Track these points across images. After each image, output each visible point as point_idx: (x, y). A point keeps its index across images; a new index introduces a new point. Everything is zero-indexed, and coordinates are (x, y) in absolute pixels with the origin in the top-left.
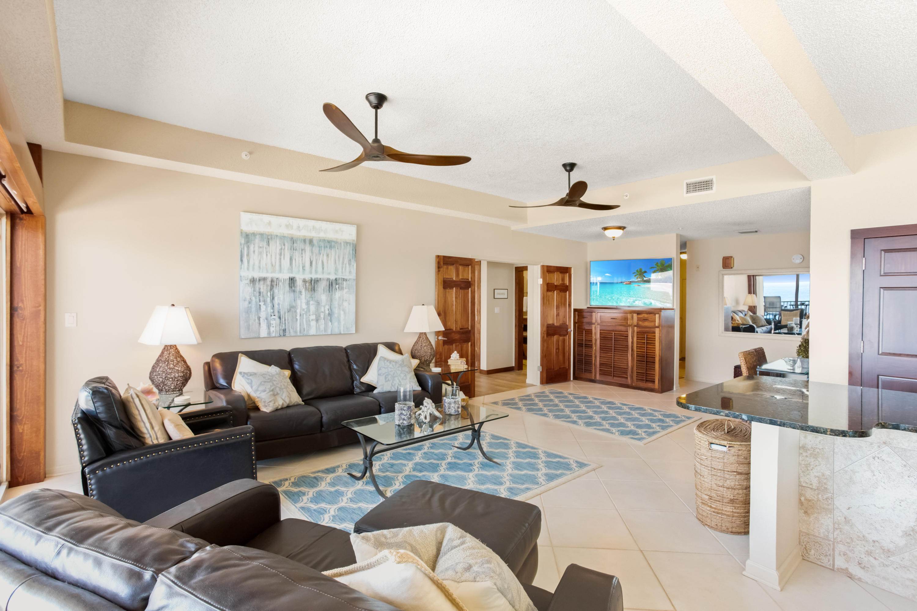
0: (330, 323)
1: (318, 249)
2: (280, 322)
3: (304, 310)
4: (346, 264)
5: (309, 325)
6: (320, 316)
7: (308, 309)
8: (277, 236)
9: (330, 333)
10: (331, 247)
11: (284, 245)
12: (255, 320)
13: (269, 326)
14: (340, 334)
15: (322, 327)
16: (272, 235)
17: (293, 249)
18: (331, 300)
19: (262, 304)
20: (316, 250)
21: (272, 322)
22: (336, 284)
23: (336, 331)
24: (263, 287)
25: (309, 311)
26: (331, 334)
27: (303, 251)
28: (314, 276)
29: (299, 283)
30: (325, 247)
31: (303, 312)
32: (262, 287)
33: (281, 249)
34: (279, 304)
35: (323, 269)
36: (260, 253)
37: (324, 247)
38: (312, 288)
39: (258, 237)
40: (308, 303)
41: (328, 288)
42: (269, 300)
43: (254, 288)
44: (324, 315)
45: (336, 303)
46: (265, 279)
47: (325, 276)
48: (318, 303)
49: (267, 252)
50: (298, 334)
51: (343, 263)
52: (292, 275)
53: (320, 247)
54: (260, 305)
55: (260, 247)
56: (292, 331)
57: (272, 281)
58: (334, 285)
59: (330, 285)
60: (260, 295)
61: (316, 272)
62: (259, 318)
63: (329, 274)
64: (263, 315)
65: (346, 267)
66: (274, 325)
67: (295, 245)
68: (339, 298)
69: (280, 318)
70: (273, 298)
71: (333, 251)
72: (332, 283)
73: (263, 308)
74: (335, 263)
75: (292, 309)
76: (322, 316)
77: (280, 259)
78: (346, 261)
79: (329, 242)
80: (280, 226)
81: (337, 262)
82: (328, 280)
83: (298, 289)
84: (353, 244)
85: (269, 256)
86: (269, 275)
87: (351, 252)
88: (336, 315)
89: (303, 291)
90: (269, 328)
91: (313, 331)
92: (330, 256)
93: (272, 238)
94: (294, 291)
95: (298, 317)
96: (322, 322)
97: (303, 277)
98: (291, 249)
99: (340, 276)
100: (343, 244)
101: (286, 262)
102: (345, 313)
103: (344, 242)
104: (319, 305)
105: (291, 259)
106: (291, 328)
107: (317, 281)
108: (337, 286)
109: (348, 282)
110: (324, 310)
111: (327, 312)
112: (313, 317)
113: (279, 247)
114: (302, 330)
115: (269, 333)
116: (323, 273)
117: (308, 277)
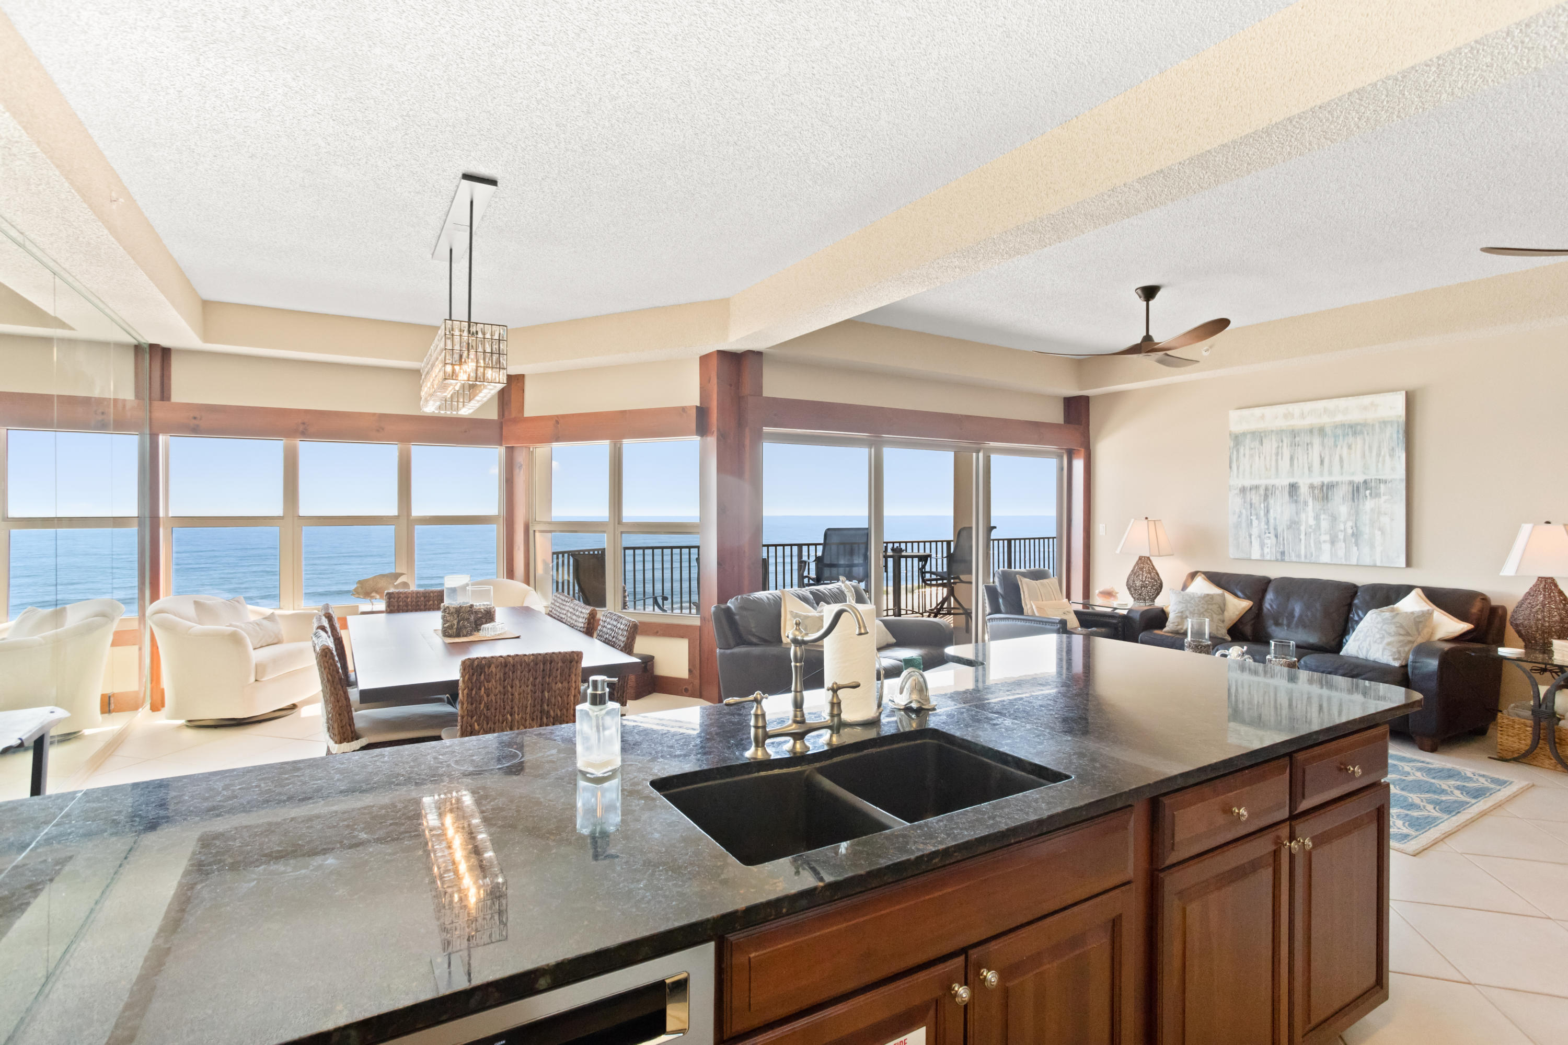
0: (1355, 549)
1: (1333, 440)
2: (1277, 542)
3: (1311, 527)
5: (1319, 549)
7: (1318, 526)
8: (1272, 431)
9: (1355, 563)
10: (1355, 433)
11: (1282, 441)
12: (1245, 538)
13: (1262, 545)
14: (1375, 566)
15: (1341, 553)
16: (1265, 432)
17: (1294, 445)
18: (1357, 513)
19: (1254, 518)
20: (1329, 441)
21: (1266, 541)
22: (1366, 489)
23: (1367, 561)
24: (1255, 498)
25: (1319, 528)
26: (1357, 565)
27: (1309, 446)
28: (1327, 479)
29: (1304, 490)
30: (1345, 435)
31: (1310, 530)
32: (1253, 497)
33: (1278, 447)
34: (1275, 519)
35: (1342, 467)
36: (1252, 456)
37: (1344, 436)
38: (1323, 497)
39: (1248, 436)
40: (1317, 518)
41: (1350, 496)
42: (1262, 513)
43: (1245, 498)
44: (1345, 536)
45: (1365, 518)
46: (1257, 487)
47: (1347, 478)
48: (1334, 518)
49: (1259, 454)
50: (1303, 559)
51: (1379, 455)
52: (1292, 480)
53: (1336, 437)
54: (1251, 520)
55: (1252, 449)
56: (1293, 555)
57: (1266, 489)
58: (1361, 490)
59: (1353, 491)
60: (1251, 507)
61: (1330, 473)
62: (1250, 536)
63: (1353, 474)
64: (1255, 531)
65: (1384, 461)
66: (1269, 545)
67: (1297, 439)
68: (1372, 510)
69: (1276, 536)
70: (1268, 511)
71: (1359, 440)
72: (1358, 488)
73: (1255, 523)
74: (1364, 456)
75: (1293, 524)
76: (1341, 536)
77: (1277, 460)
78: (1385, 451)
79: (1351, 426)
80: (1277, 418)
82: (1351, 483)
83: (1302, 499)
84: (1398, 422)
85: (1262, 458)
86: (1263, 482)
87: (1395, 436)
88: (1366, 537)
89: (1310, 501)
90: (1262, 549)
91: (1325, 558)
92: (1353, 446)
93: (1265, 436)
94: (1296, 502)
95: (1303, 537)
96: (1341, 545)
97: (1309, 481)
98: (1291, 446)
99: (1372, 475)
100: (1377, 426)
101: (1285, 463)
102: (1383, 533)
103: (1380, 423)
104: (1336, 520)
105: (1292, 459)
106: (1293, 550)
107: (1331, 486)
108: (1368, 492)
110: (1345, 529)
111: (1350, 531)
112: (1327, 538)
113: (1275, 445)
114: (1308, 556)
115: (1263, 555)
116: (1342, 474)
117: (1317, 480)
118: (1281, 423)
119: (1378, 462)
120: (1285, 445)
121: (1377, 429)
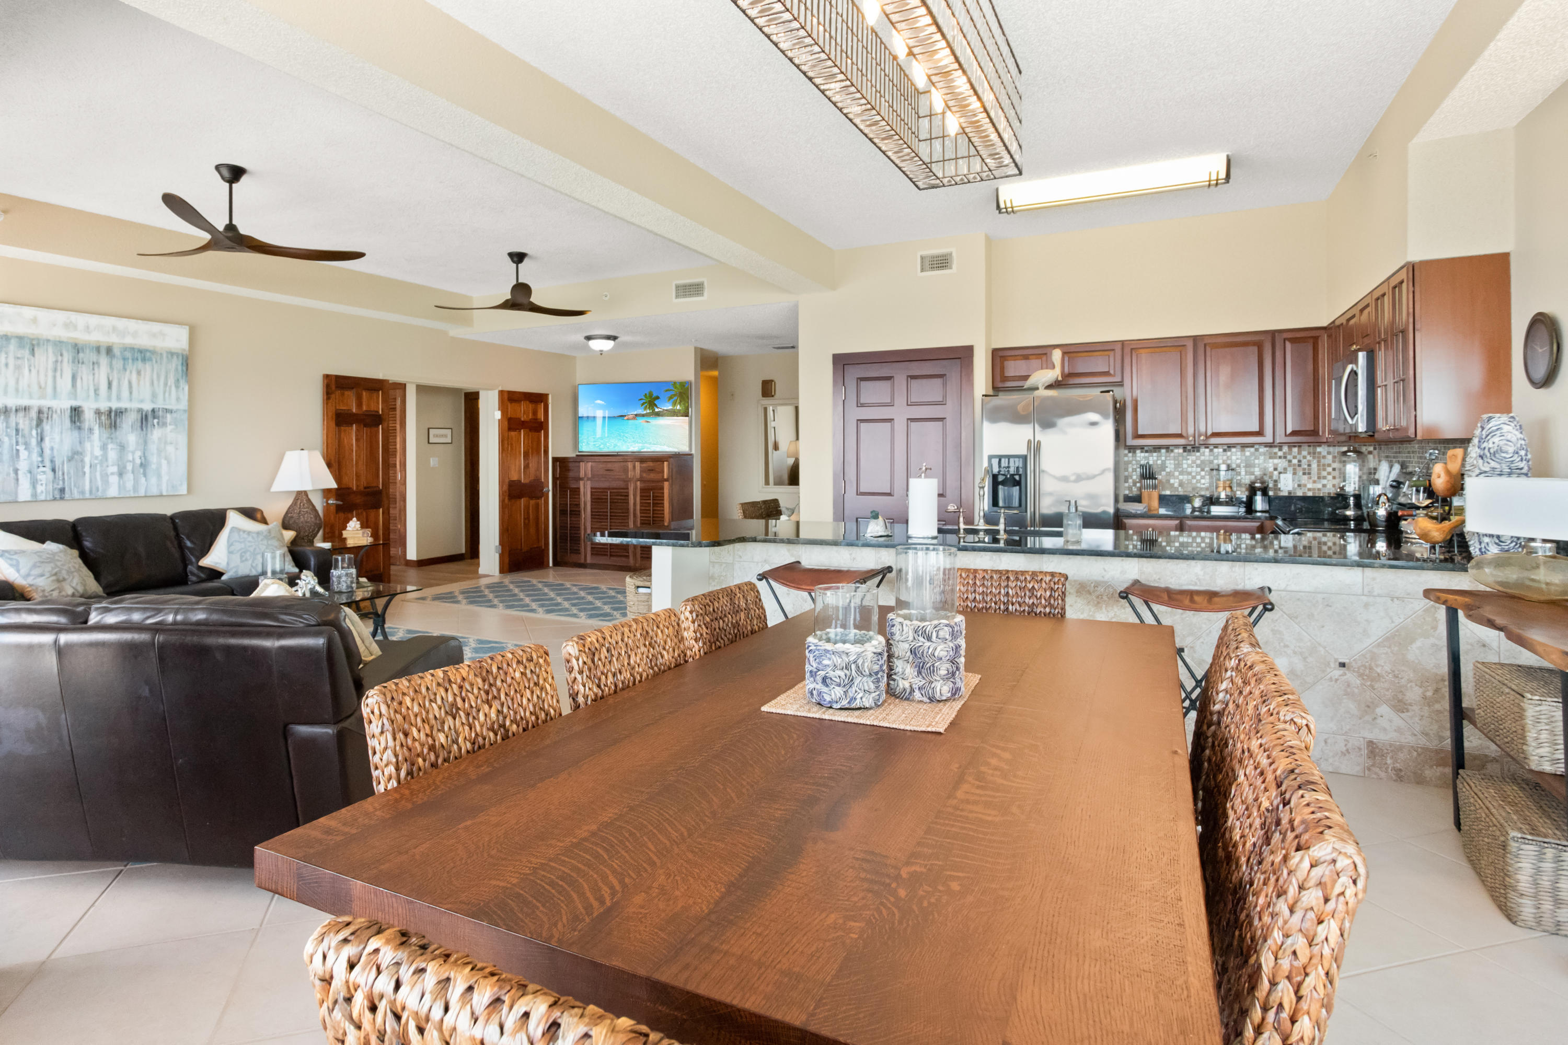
0: (143, 479)
1: (121, 362)
2: (55, 477)
3: (97, 458)
4: (170, 387)
5: (106, 482)
6: (125, 467)
7: (105, 457)
8: (48, 341)
9: (143, 494)
10: (144, 360)
11: (61, 355)
12: (8, 474)
13: (34, 483)
14: (161, 496)
15: (129, 485)
16: (38, 339)
17: (76, 361)
18: (145, 443)
19: (21, 448)
20: (118, 364)
21: (39, 477)
22: (154, 418)
23: (155, 491)
24: (24, 422)
25: (107, 460)
26: (146, 496)
27: (96, 366)
28: (115, 405)
29: (89, 416)
30: (135, 360)
31: (96, 462)
32: (21, 421)
33: (56, 361)
34: (52, 449)
35: (131, 393)
36: (18, 368)
37: (133, 360)
38: (111, 424)
39: (13, 341)
40: (104, 447)
41: (139, 424)
42: (34, 442)
43: (7, 422)
44: (133, 467)
45: (153, 448)
46: (26, 409)
47: (135, 405)
48: (122, 447)
49: (30, 366)
50: (87, 496)
51: (166, 384)
52: (75, 403)
53: (125, 359)
54: (18, 451)
55: (18, 358)
56: (75, 491)
57: (40, 412)
58: (150, 418)
59: (142, 419)
60: (17, 433)
61: (119, 398)
62: (16, 471)
63: (142, 401)
64: (23, 465)
65: (170, 391)
66: (44, 482)
67: (81, 355)
68: (160, 439)
69: (54, 470)
70: (42, 439)
71: (148, 366)
72: (146, 416)
73: (23, 454)
74: (153, 385)
75: (75, 456)
76: (129, 467)
77: (55, 377)
78: (171, 381)
79: (141, 352)
80: (55, 325)
81: (155, 382)
82: (140, 410)
83: (86, 425)
84: (182, 355)
85: (34, 372)
86: (35, 403)
87: (180, 368)
88: (154, 466)
89: (96, 428)
90: (34, 487)
91: (113, 491)
92: (142, 373)
93: (38, 344)
94: (79, 428)
95: (87, 469)
96: (129, 477)
97: (95, 406)
98: (73, 362)
99: (160, 404)
100: (165, 355)
101: (65, 382)
102: (169, 463)
103: (167, 353)
104: (124, 450)
105: (74, 378)
106: (75, 486)
107: (120, 413)
108: (156, 421)
109: (174, 415)
110: (133, 459)
111: (138, 461)
112: (115, 469)
113: (52, 359)
114: (94, 489)
115: (34, 495)
116: (131, 400)
117: (104, 406)
118: (59, 333)
119: (164, 393)
120: (65, 360)
121: (165, 359)
